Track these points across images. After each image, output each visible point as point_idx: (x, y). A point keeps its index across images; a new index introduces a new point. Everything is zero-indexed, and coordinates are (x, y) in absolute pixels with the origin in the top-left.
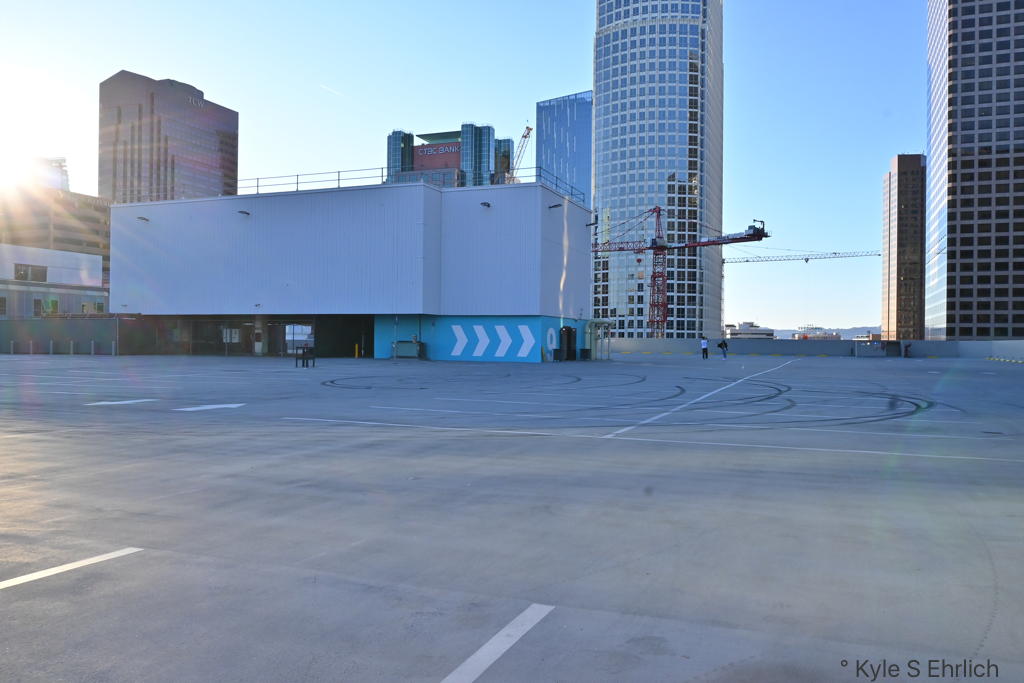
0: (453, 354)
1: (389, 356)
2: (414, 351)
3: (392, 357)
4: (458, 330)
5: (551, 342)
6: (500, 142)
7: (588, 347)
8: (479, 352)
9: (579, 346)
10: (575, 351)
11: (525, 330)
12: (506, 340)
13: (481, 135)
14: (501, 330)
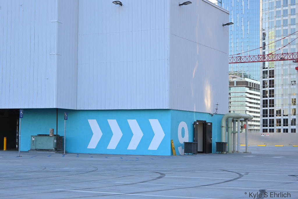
0: (89, 147)
1: (29, 149)
2: (51, 143)
3: (31, 150)
4: (93, 123)
5: (183, 136)
7: (224, 141)
8: (112, 145)
9: (215, 140)
10: (211, 144)
11: (155, 123)
12: (138, 134)
14: (133, 124)
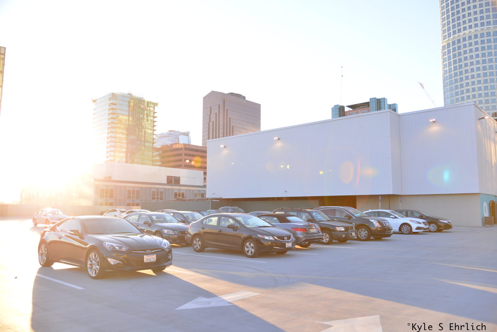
5: (485, 212)
6: (390, 105)
13: (380, 103)
